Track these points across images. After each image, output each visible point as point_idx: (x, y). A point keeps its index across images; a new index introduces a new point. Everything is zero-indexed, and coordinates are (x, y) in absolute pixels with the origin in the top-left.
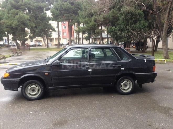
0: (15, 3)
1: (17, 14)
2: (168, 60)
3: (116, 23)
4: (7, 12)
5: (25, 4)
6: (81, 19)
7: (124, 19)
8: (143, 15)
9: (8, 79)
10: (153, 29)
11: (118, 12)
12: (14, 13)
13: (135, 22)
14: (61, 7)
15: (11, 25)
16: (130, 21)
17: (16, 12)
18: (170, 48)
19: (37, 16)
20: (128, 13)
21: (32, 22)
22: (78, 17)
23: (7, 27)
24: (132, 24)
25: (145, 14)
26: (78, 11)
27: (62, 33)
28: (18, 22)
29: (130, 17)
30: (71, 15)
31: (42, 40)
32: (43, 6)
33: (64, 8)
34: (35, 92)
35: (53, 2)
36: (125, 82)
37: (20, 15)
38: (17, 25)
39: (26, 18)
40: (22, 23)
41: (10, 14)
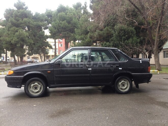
0: (16, 21)
1: (17, 31)
2: (161, 72)
3: (110, 39)
4: (7, 29)
5: (25, 23)
6: (77, 36)
7: (117, 35)
8: (135, 32)
9: (12, 76)
10: (145, 45)
11: (112, 30)
12: (14, 30)
13: (128, 39)
14: (59, 25)
15: (10, 42)
16: (123, 37)
17: (16, 30)
18: (162, 64)
19: (36, 34)
20: (121, 30)
21: (31, 39)
22: (74, 35)
23: (6, 44)
24: (125, 41)
25: (136, 31)
26: (75, 29)
27: (59, 51)
28: (18, 39)
29: (123, 34)
30: (68, 33)
31: (39, 57)
32: (42, 24)
33: (61, 26)
34: (37, 89)
35: (51, 22)
36: (122, 81)
37: (19, 32)
38: (17, 42)
39: (25, 35)
40: (21, 40)
41: (10, 31)
